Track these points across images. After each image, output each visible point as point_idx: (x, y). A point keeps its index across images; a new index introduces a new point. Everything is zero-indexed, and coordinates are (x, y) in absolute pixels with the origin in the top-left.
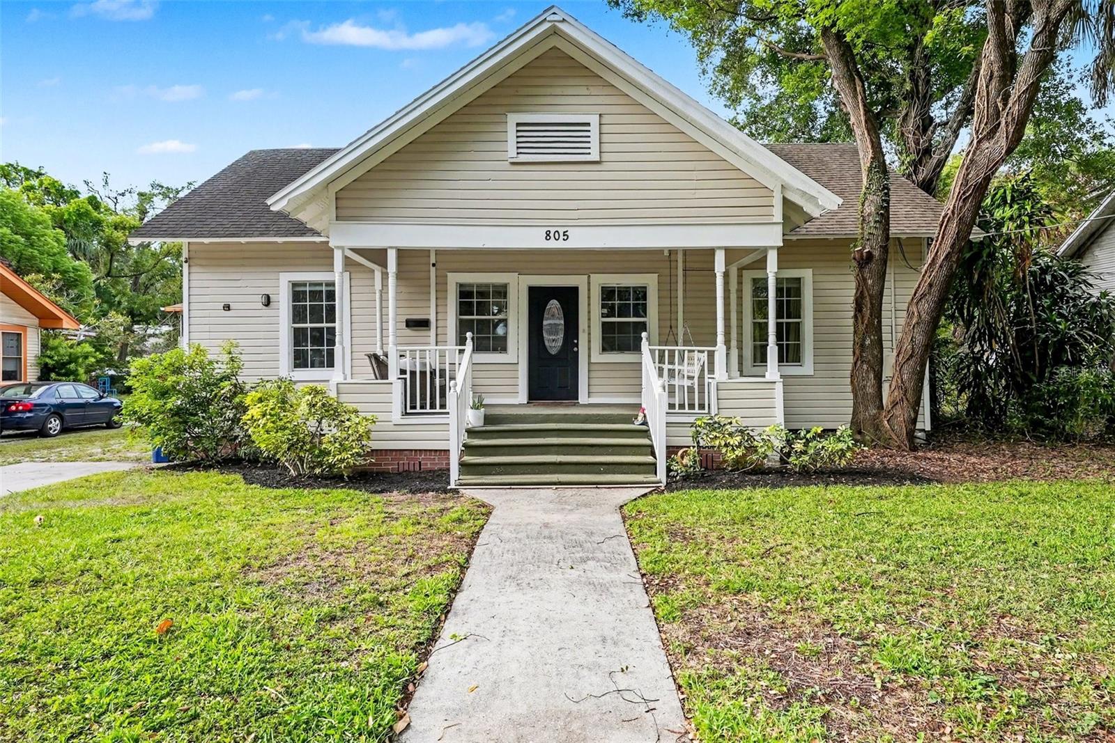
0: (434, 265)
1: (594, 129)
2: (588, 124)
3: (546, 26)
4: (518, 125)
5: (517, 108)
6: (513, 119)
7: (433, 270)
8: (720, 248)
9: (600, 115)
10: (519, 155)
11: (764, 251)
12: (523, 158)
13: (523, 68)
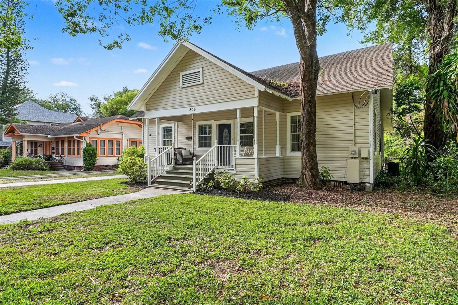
0: (193, 119)
1: (201, 73)
2: (199, 72)
3: (180, 44)
4: (183, 76)
5: (182, 71)
6: (182, 74)
7: (192, 121)
8: (238, 109)
9: (203, 68)
10: (184, 85)
11: (252, 109)
12: (184, 86)
13: (184, 57)
